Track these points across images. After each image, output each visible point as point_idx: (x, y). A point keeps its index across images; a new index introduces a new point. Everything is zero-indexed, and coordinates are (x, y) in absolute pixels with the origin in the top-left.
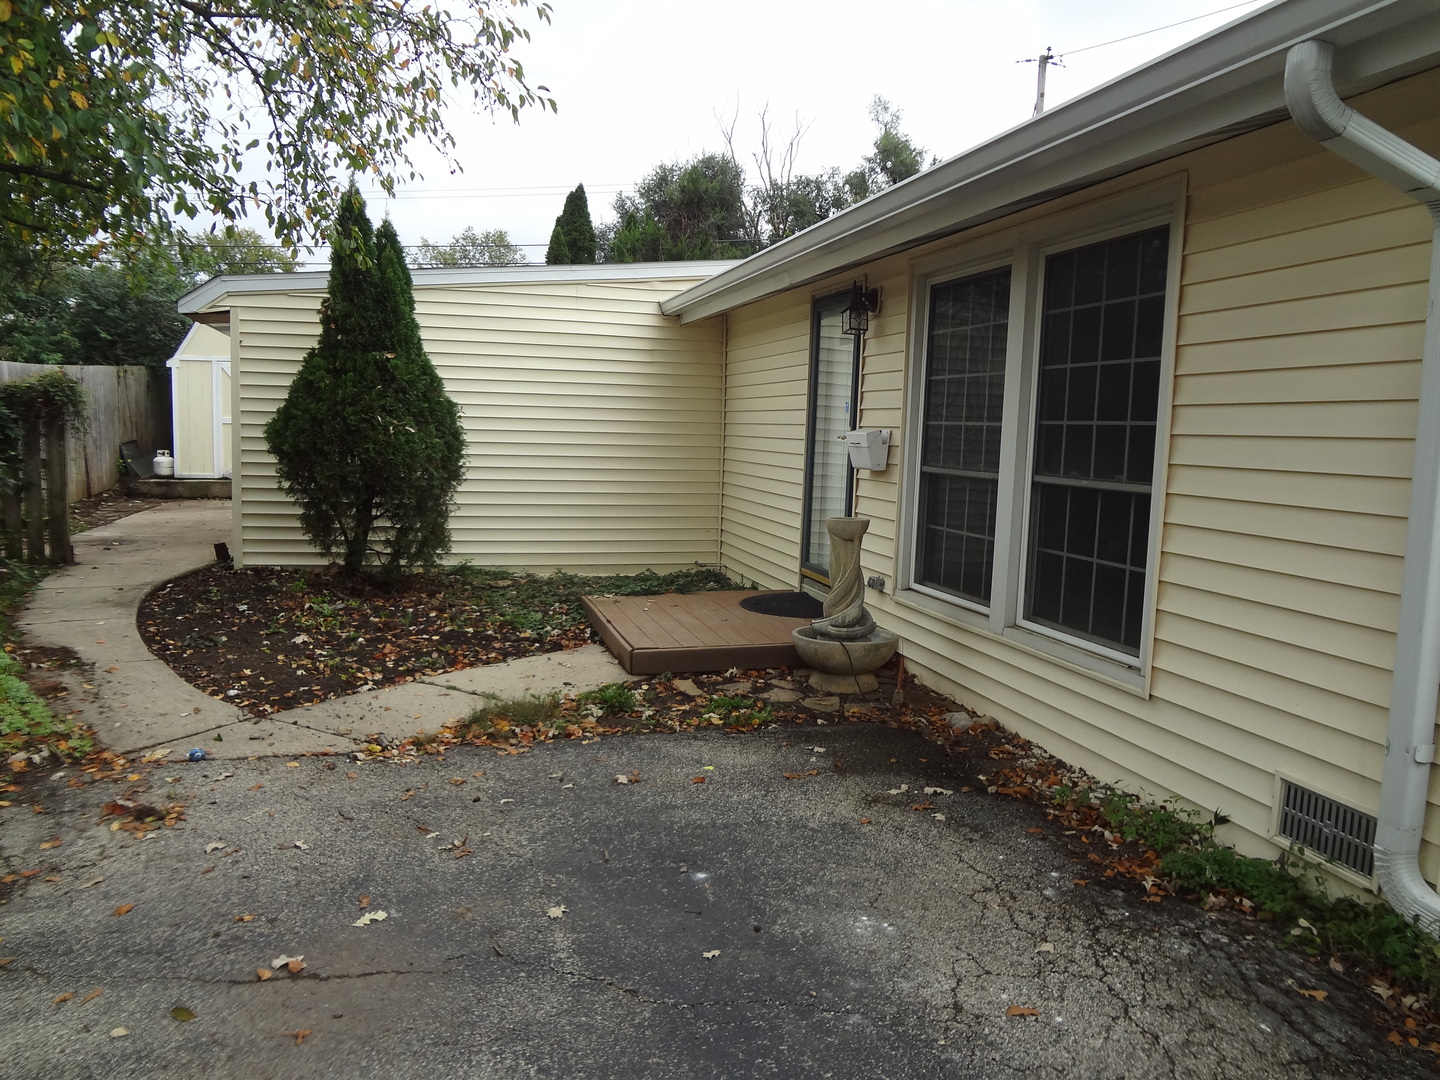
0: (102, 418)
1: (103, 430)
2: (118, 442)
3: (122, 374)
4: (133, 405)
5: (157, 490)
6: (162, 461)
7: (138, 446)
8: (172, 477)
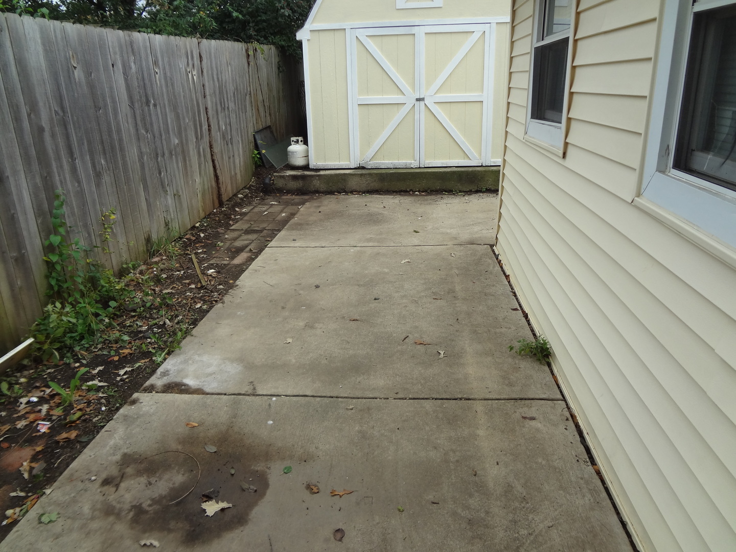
0: (232, 105)
1: (233, 120)
2: (251, 131)
3: (251, 53)
4: (265, 89)
5: (293, 185)
6: (296, 148)
7: (272, 132)
8: (306, 167)
